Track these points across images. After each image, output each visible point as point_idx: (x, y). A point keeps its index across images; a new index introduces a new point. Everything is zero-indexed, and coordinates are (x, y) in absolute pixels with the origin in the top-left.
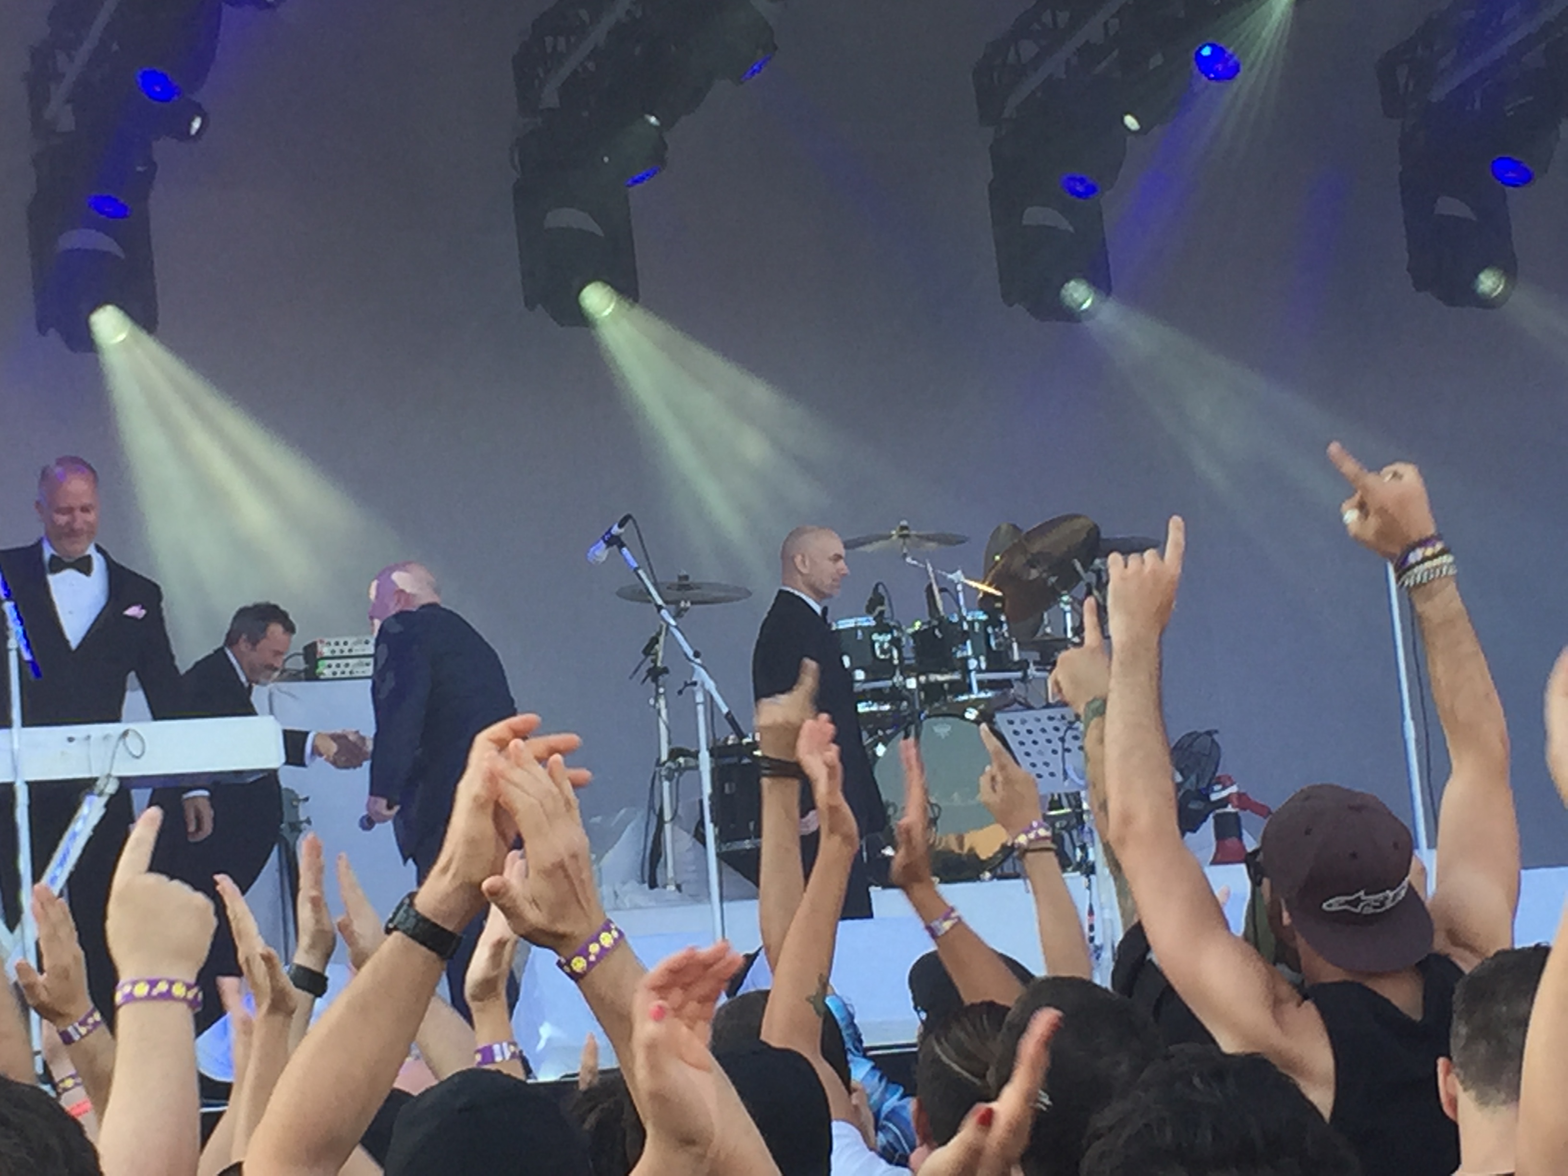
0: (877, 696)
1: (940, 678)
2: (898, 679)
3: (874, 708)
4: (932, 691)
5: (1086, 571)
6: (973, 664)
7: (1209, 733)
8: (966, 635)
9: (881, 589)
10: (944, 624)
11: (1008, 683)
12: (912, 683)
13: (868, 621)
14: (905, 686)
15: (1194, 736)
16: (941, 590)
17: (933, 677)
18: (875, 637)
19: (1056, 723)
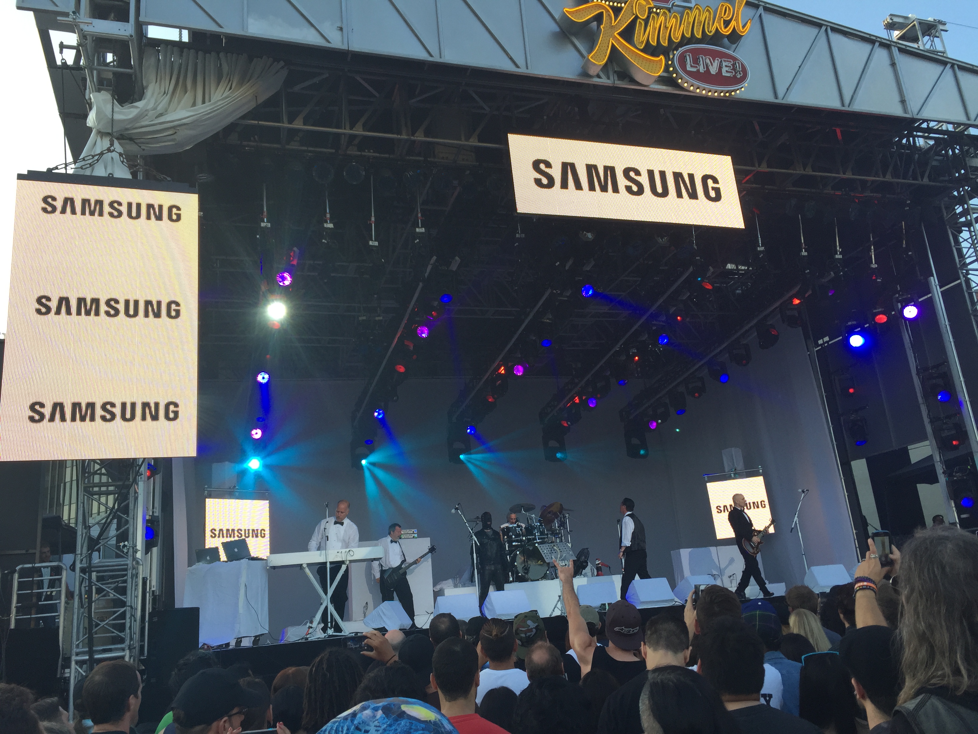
0: (517, 541)
1: (530, 537)
2: (521, 537)
3: (517, 544)
4: (529, 540)
5: (560, 514)
6: (537, 534)
7: (587, 549)
8: (535, 528)
10: (531, 526)
11: (544, 538)
12: (524, 538)
13: (515, 525)
15: (583, 549)
16: (530, 519)
17: (528, 537)
18: (517, 529)
19: (550, 547)
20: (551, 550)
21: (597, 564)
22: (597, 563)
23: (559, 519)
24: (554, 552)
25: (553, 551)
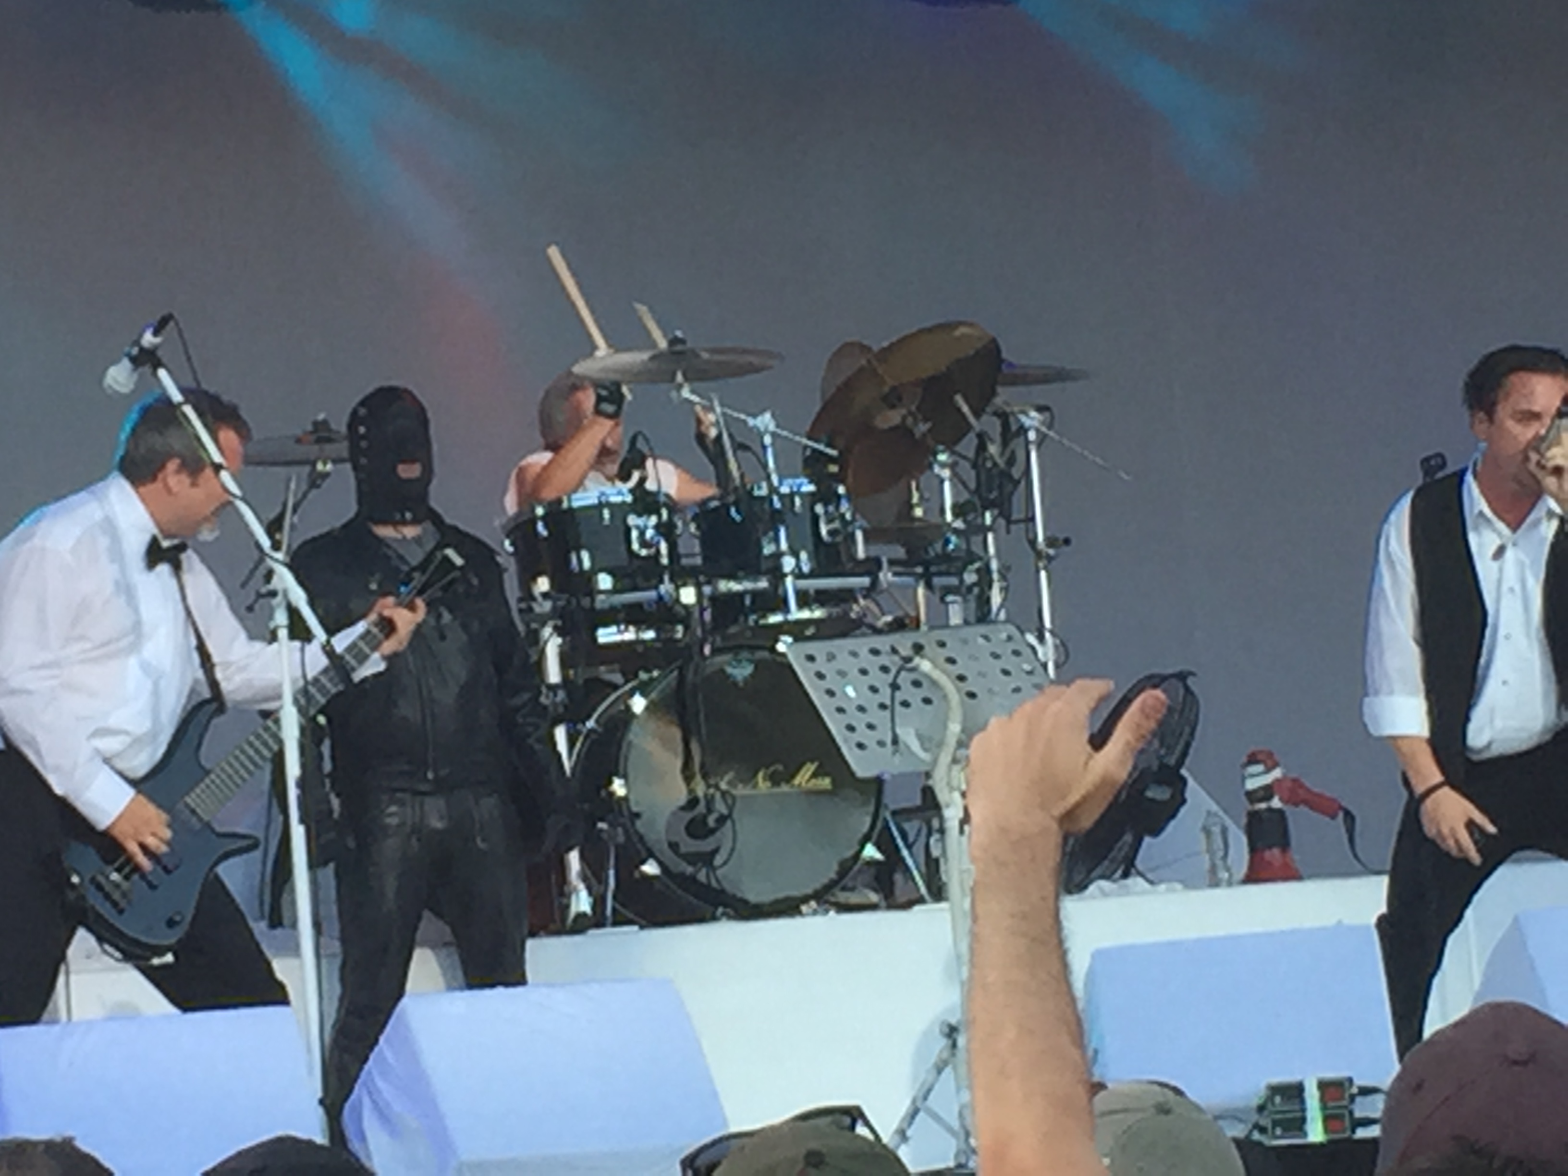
0: (634, 616)
1: (735, 586)
4: (726, 608)
5: (977, 414)
6: (788, 563)
7: (1182, 677)
8: (776, 518)
9: (640, 444)
10: (745, 497)
11: (848, 595)
13: (620, 495)
14: (677, 601)
16: (739, 447)
17: (722, 586)
18: (632, 520)
19: (884, 660)
20: (895, 687)
21: (1252, 796)
22: (1251, 784)
23: (968, 446)
24: (915, 696)
25: (907, 692)
